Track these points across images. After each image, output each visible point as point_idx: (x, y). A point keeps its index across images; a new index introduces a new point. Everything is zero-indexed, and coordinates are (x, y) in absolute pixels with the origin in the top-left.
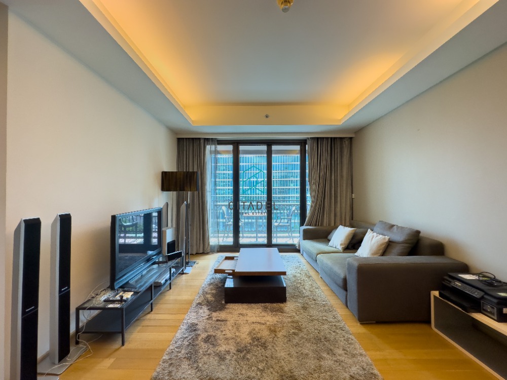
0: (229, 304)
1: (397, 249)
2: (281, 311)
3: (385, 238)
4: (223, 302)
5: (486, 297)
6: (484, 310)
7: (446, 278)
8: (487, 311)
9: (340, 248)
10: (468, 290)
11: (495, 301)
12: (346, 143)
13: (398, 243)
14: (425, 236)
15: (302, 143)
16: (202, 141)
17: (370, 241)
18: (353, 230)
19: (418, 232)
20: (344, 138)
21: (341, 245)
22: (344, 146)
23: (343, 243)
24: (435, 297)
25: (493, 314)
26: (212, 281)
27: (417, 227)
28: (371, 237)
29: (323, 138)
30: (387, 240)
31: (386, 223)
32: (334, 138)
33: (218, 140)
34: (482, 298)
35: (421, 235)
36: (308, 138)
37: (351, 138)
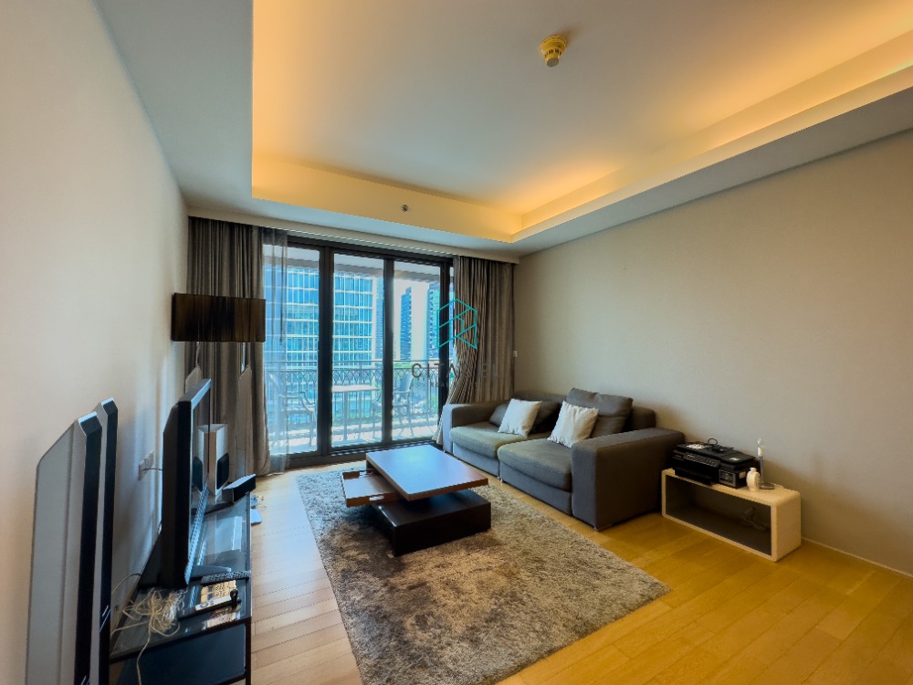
0: (404, 556)
1: (611, 424)
2: (494, 543)
3: (593, 412)
4: (391, 556)
5: (724, 465)
6: (722, 479)
7: (676, 451)
8: (724, 480)
9: (522, 433)
10: (703, 461)
11: (732, 467)
12: (507, 273)
13: (610, 416)
14: (640, 406)
15: (445, 263)
16: (255, 233)
17: (572, 419)
18: (537, 405)
19: (630, 400)
20: (505, 263)
21: (524, 428)
22: (505, 276)
23: (526, 424)
24: (668, 477)
25: (731, 482)
26: (330, 525)
27: (627, 395)
28: (573, 413)
29: (478, 259)
30: (596, 414)
31: (582, 391)
32: (493, 261)
33: (289, 236)
34: (720, 467)
35: (634, 404)
36: (457, 256)
37: (513, 265)
